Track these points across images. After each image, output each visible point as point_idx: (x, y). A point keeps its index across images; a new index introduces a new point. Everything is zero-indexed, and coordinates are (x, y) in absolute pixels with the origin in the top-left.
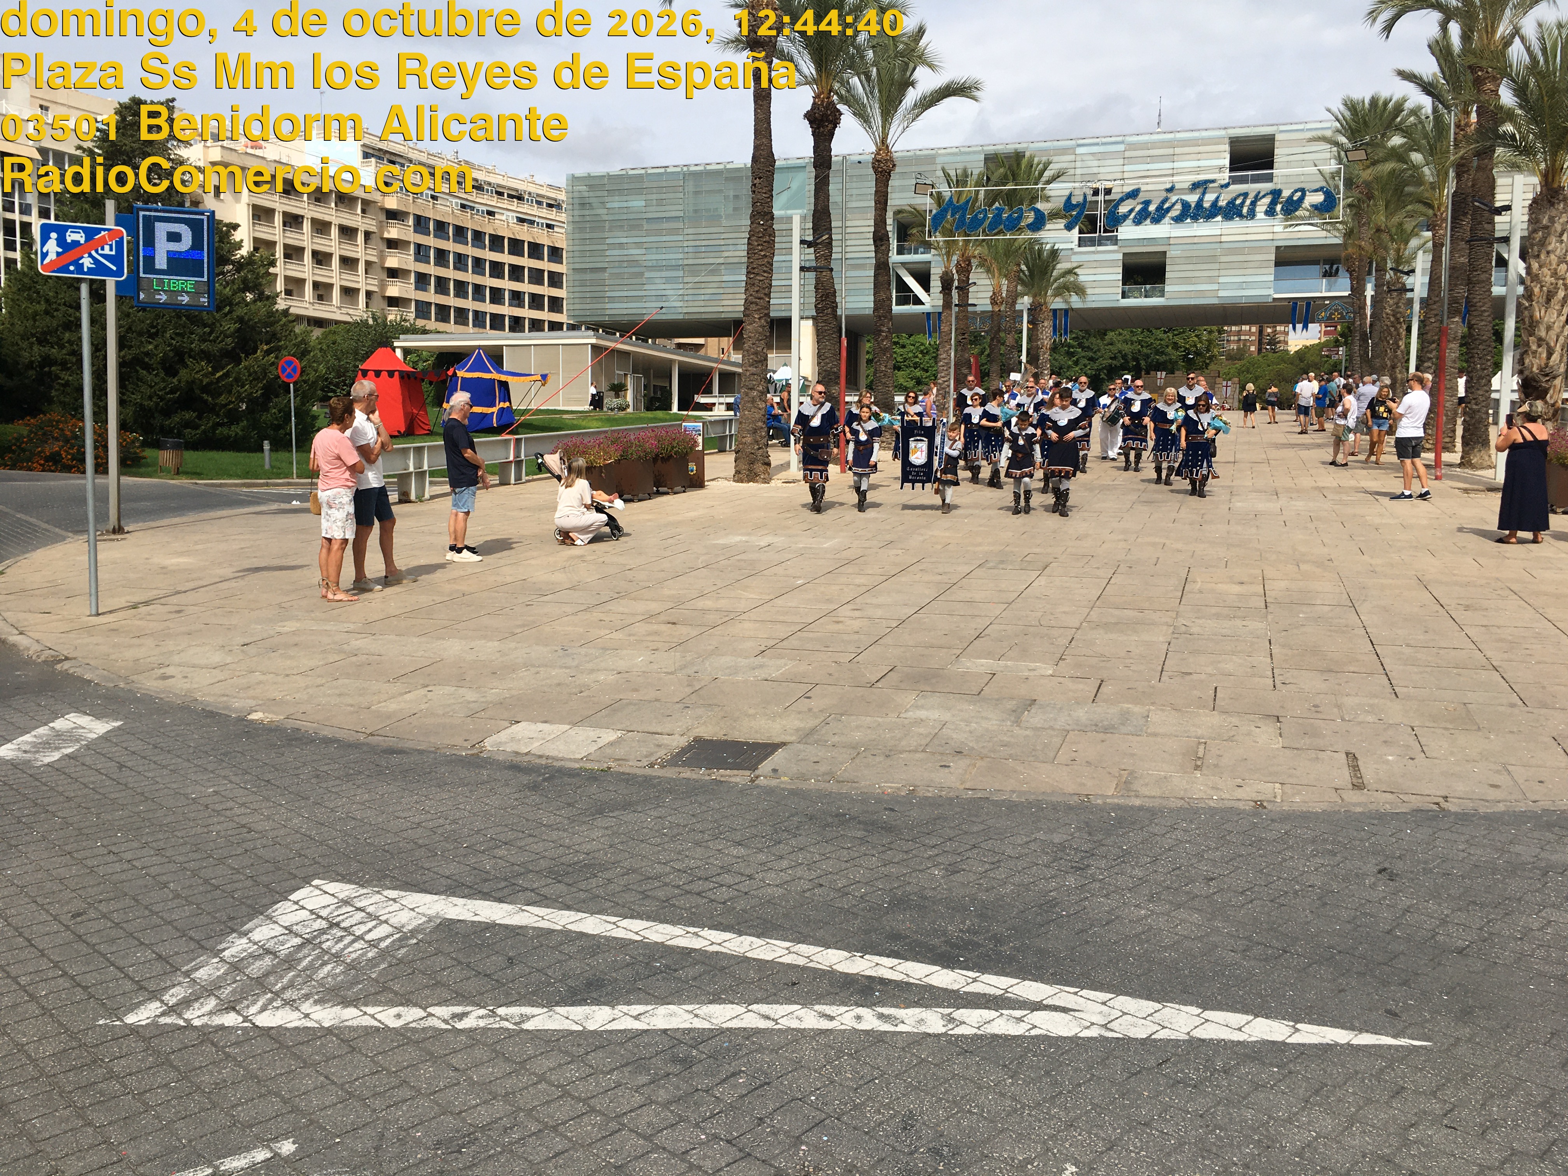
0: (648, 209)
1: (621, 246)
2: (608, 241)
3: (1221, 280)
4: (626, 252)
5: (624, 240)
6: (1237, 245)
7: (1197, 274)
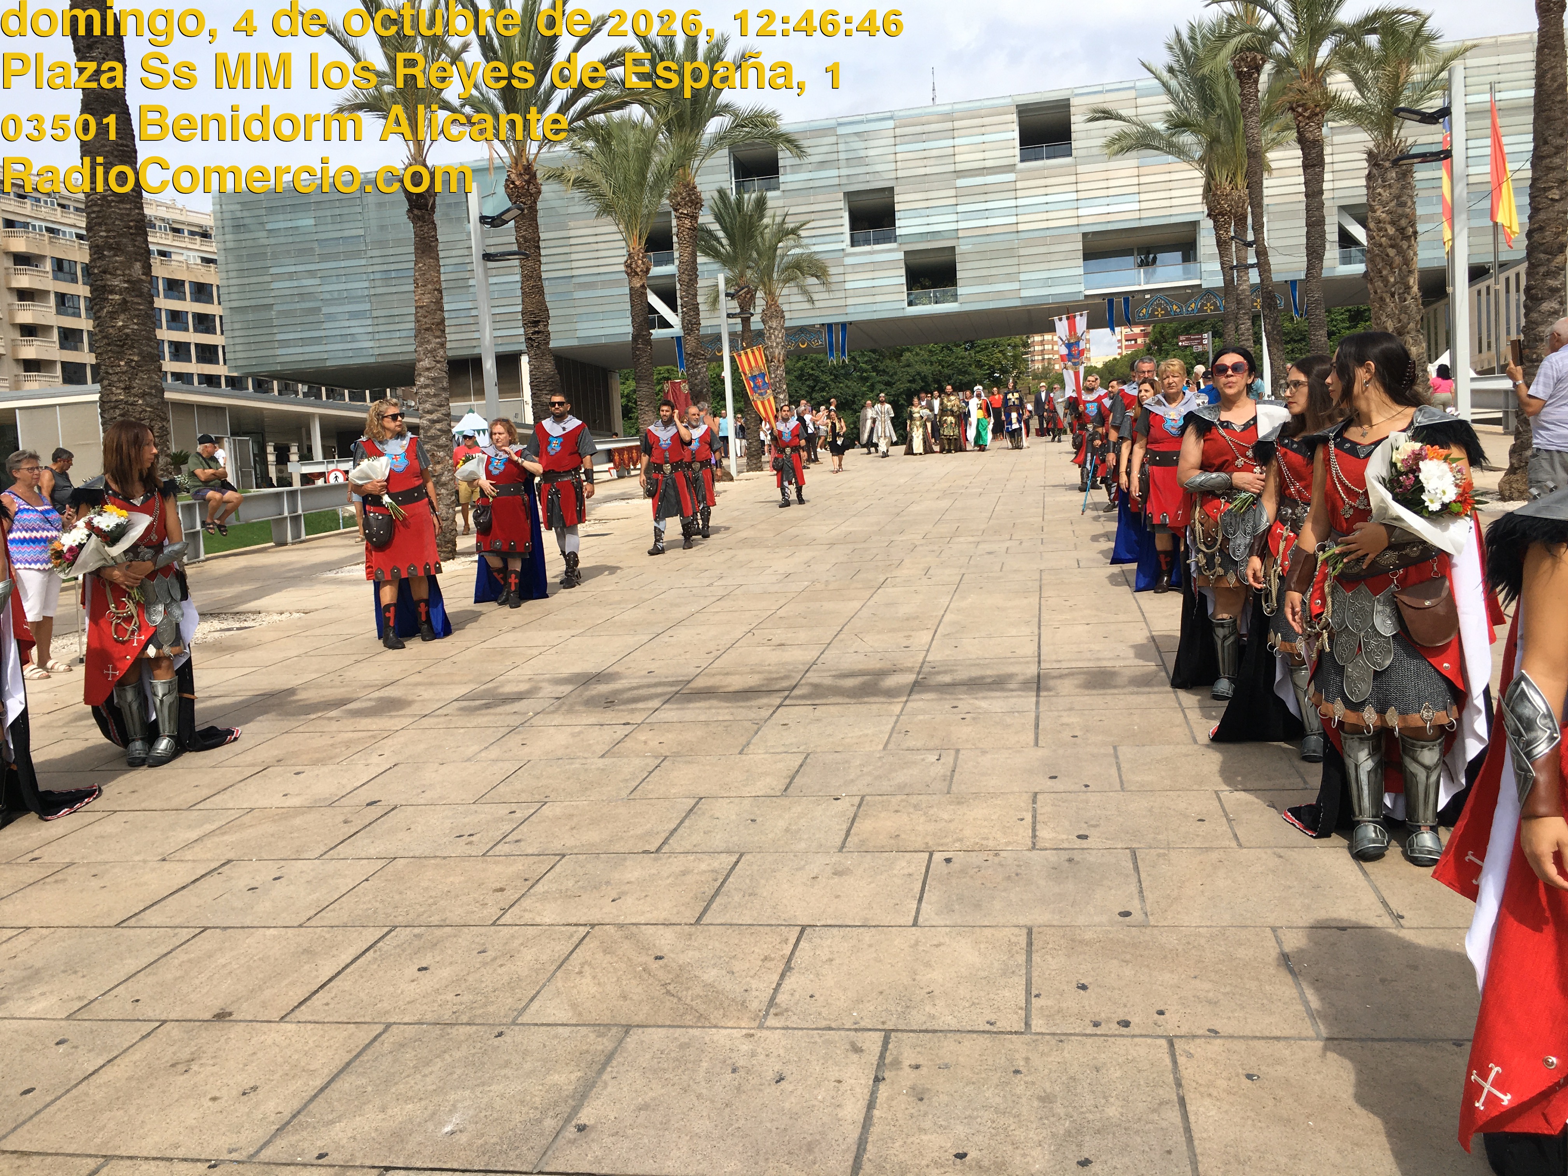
0: (320, 228)
1: (291, 276)
2: (273, 271)
3: (1023, 277)
4: (295, 284)
5: (293, 269)
6: (1036, 234)
7: (993, 272)
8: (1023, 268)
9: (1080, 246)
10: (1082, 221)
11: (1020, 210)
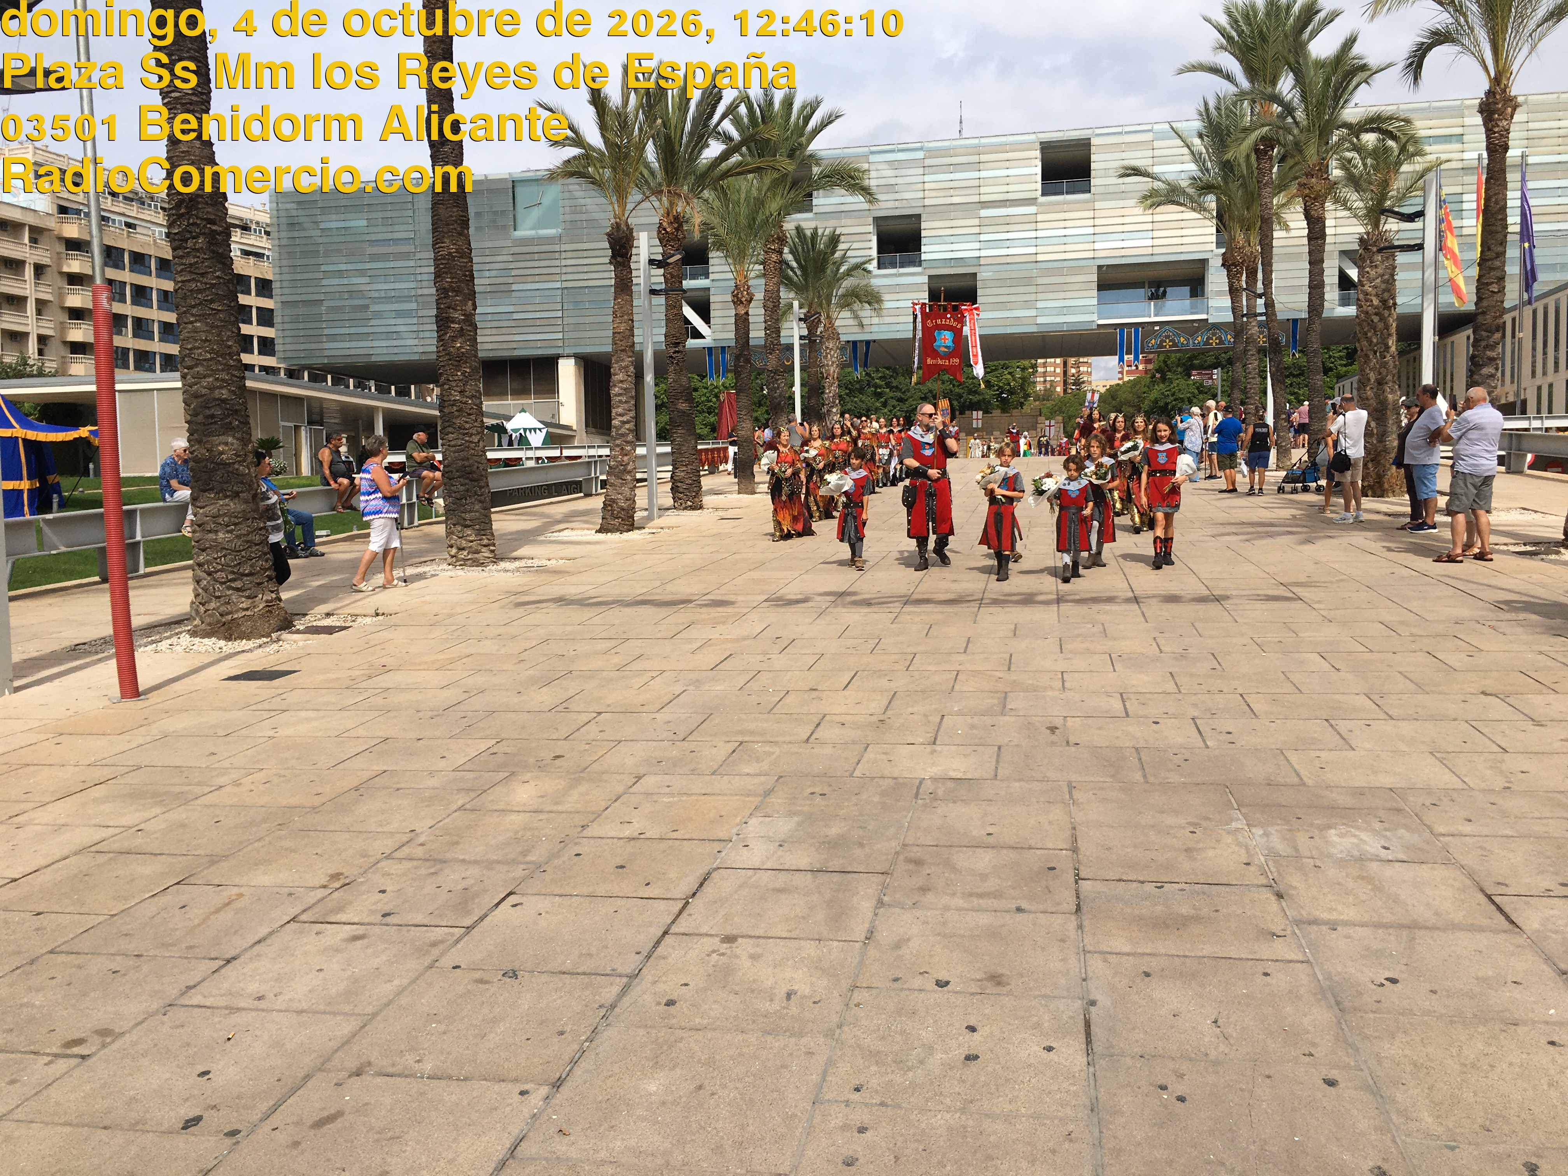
0: (371, 230)
1: (340, 273)
2: (323, 268)
3: (1040, 305)
4: (345, 281)
5: (343, 267)
6: (1055, 265)
7: (1011, 298)
8: (1040, 296)
9: (1095, 278)
10: (1098, 254)
11: (1039, 241)
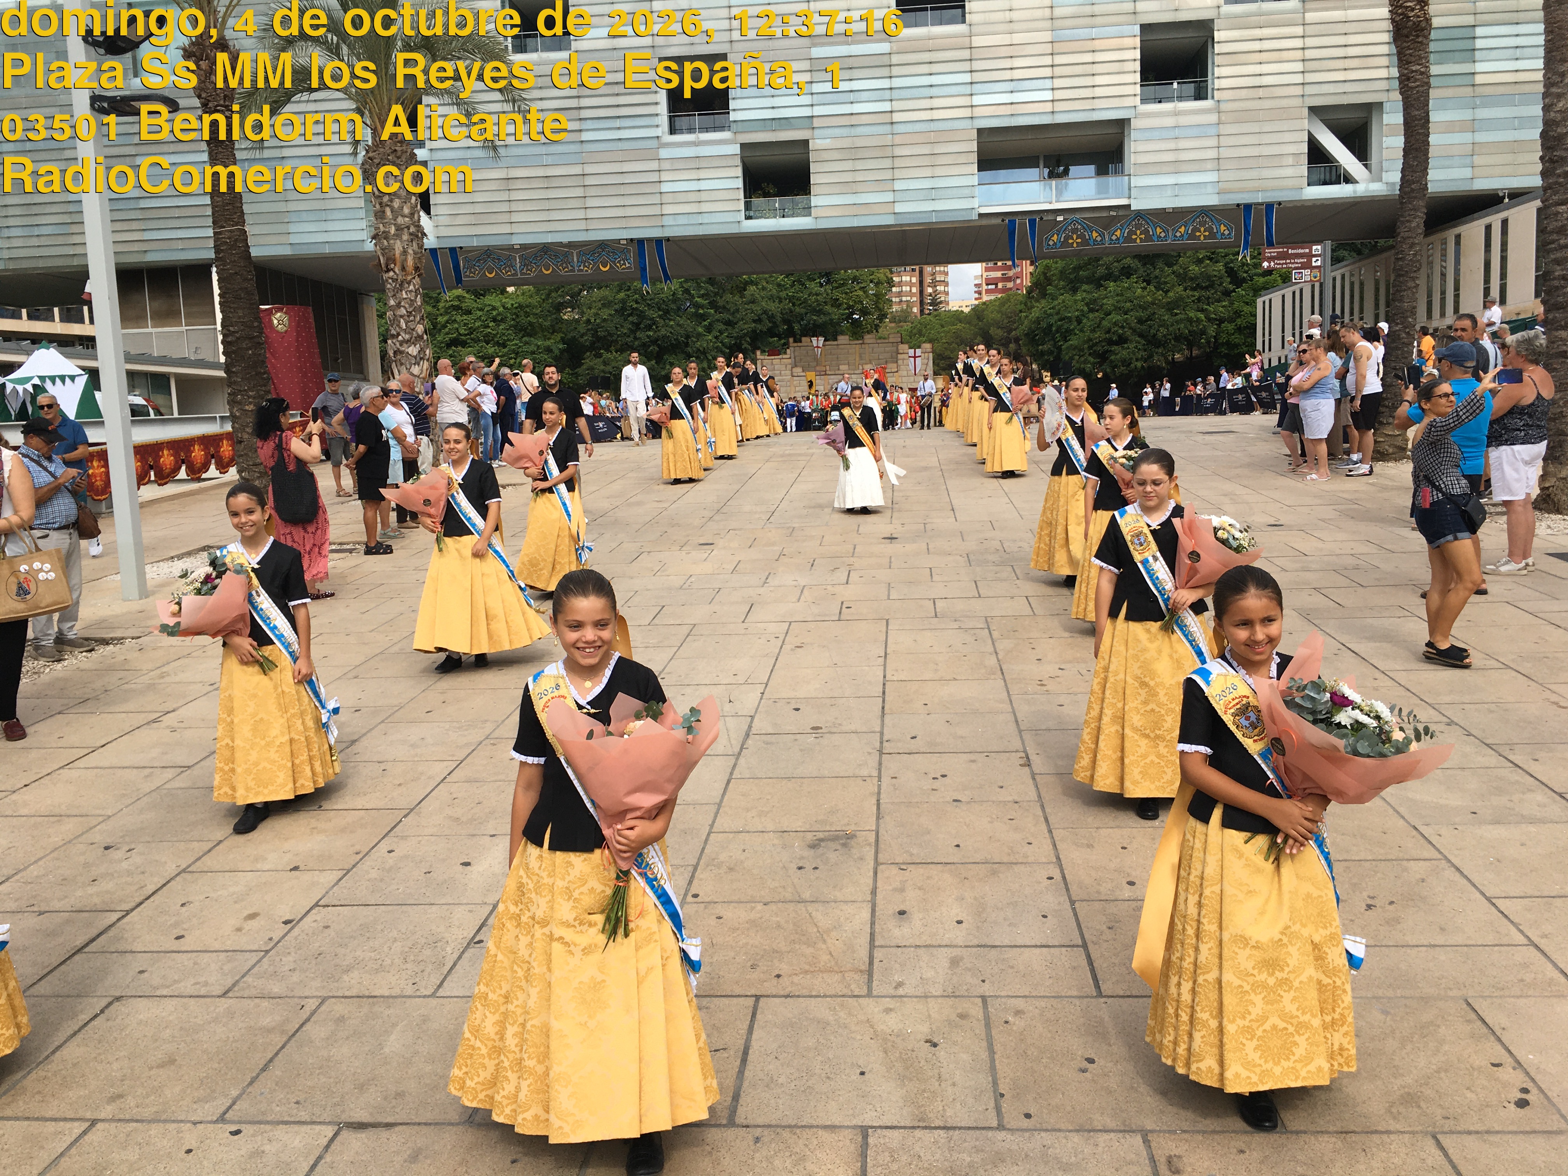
3: (898, 185)
6: (918, 127)
7: (859, 177)
8: (898, 174)
9: (974, 146)
10: (977, 112)
11: (896, 94)
